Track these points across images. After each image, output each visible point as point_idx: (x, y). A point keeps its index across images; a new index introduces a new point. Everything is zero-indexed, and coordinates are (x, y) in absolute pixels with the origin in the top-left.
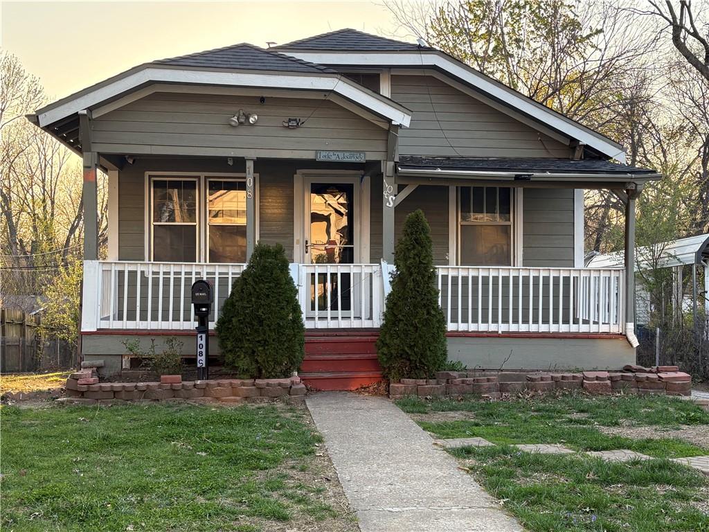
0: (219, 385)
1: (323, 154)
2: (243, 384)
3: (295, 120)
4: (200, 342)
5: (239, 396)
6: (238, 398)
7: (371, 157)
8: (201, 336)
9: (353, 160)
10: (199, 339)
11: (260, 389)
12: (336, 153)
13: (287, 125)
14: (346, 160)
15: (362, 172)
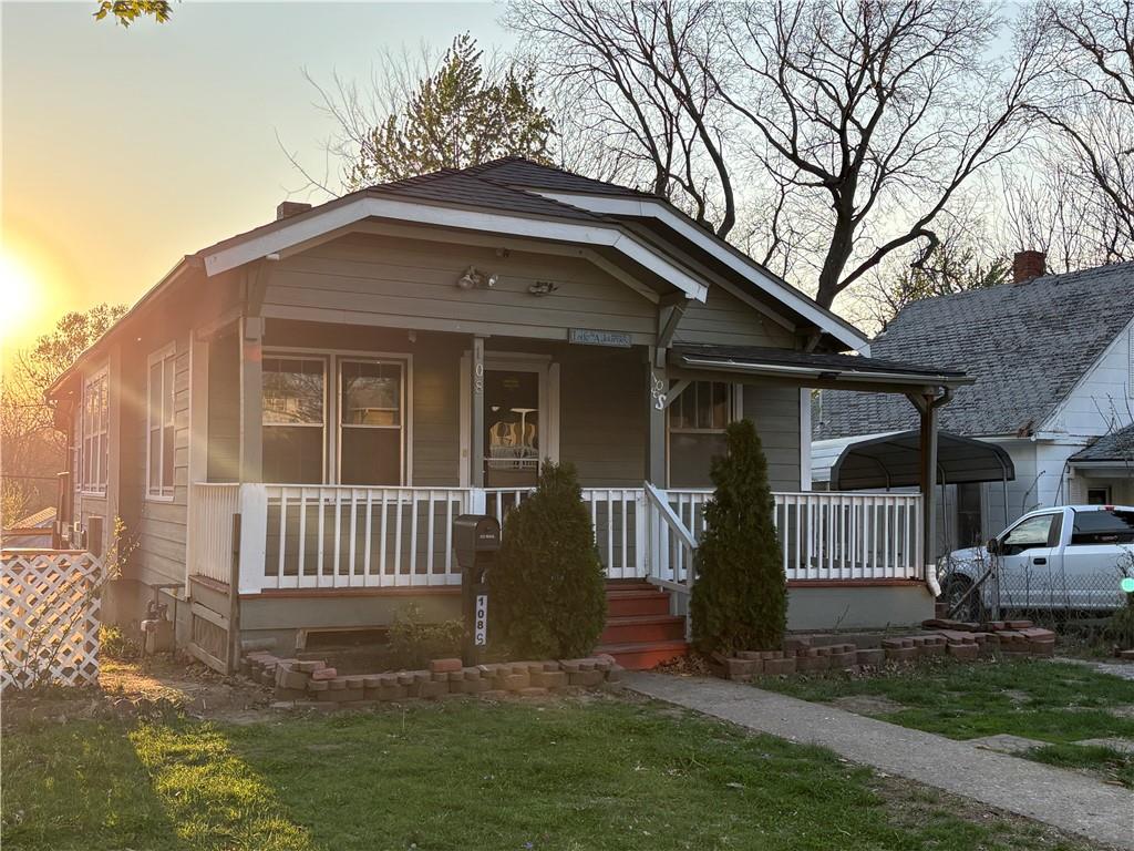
0: (515, 671)
1: (578, 333)
2: (546, 668)
3: (546, 284)
4: (479, 607)
5: (542, 686)
6: (542, 689)
7: (638, 340)
8: (482, 600)
9: (615, 343)
10: (479, 603)
11: (570, 674)
12: (596, 333)
13: (534, 291)
14: (608, 343)
15: (549, 357)
